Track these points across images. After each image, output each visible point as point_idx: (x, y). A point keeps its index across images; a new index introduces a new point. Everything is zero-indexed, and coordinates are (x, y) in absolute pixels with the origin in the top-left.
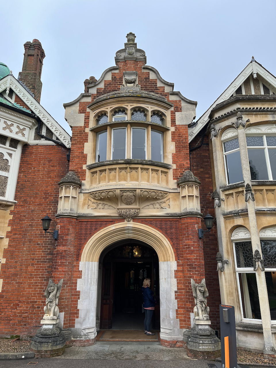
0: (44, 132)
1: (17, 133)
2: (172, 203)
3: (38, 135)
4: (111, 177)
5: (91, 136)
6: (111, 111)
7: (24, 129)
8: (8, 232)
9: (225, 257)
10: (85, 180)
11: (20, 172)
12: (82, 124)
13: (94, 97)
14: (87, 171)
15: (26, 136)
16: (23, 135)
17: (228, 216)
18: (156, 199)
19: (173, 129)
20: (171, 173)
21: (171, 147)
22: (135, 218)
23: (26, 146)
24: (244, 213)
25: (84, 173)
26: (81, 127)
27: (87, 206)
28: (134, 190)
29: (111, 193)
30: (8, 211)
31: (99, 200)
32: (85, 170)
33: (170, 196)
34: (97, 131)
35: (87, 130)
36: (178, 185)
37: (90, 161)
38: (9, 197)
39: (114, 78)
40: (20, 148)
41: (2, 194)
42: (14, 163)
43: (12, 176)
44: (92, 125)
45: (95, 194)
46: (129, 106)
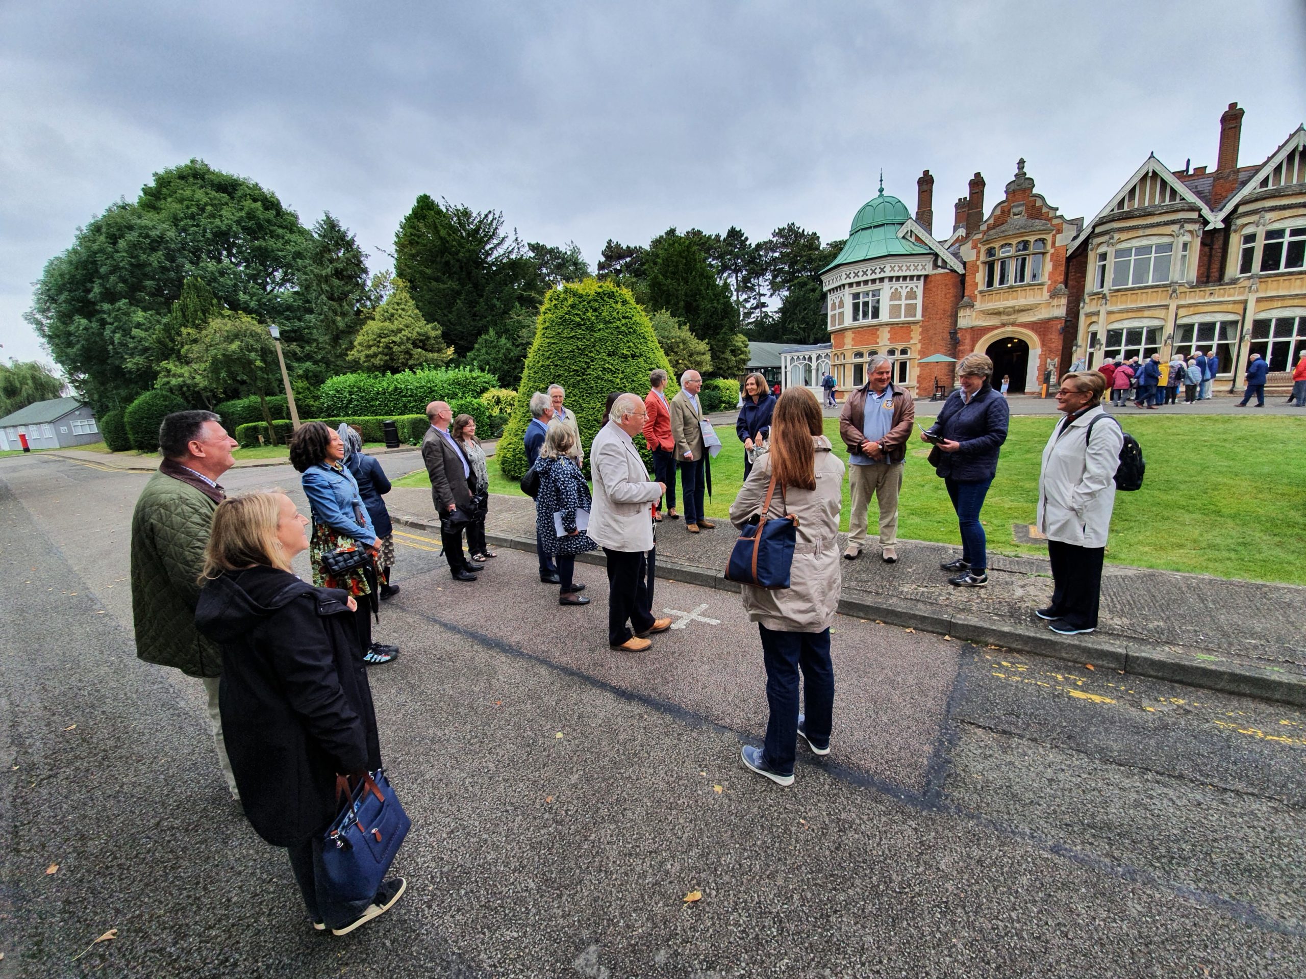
0: (940, 263)
1: (920, 270)
2: (1043, 311)
3: (936, 266)
4: (997, 299)
5: (981, 267)
6: (999, 247)
7: (926, 266)
9: (1079, 344)
10: (977, 302)
11: (924, 297)
12: (974, 259)
13: (985, 233)
14: (978, 296)
15: (927, 269)
17: (1088, 315)
18: (1031, 310)
19: (1052, 251)
20: (1045, 288)
21: (1049, 266)
22: (1013, 324)
23: (926, 276)
24: (1097, 313)
25: (975, 296)
27: (978, 320)
28: (1013, 306)
29: (996, 310)
30: (918, 326)
31: (987, 315)
33: (1042, 306)
35: (978, 263)
36: (1051, 297)
37: (980, 288)
38: (919, 316)
39: (1003, 212)
40: (922, 279)
41: (915, 316)
42: (920, 292)
43: (919, 302)
44: (983, 257)
45: (983, 312)
46: (1014, 242)
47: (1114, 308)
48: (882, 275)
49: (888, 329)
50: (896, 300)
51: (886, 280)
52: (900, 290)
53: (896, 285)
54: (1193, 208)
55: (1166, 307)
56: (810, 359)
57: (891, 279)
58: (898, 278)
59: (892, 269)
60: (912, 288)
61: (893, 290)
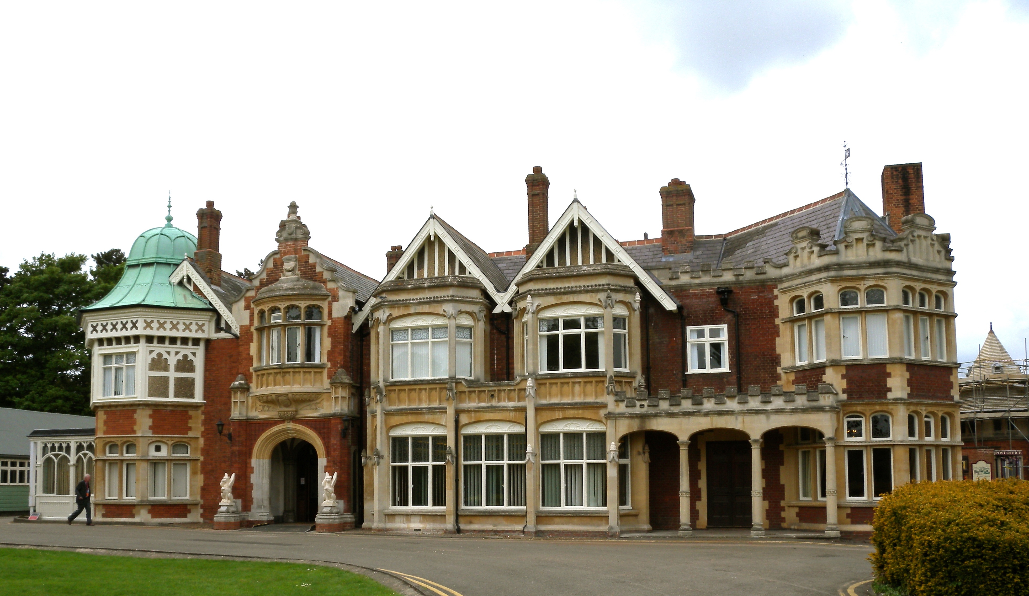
1: (196, 331)
2: (325, 403)
3: (218, 329)
4: (270, 382)
5: (255, 336)
6: (268, 310)
7: (203, 324)
8: (203, 432)
10: (252, 383)
11: (206, 370)
12: (247, 323)
13: (257, 290)
14: (254, 373)
15: (206, 331)
16: (203, 331)
18: (310, 401)
19: (329, 323)
20: (324, 372)
21: (327, 343)
22: (293, 419)
23: (208, 342)
24: (376, 413)
25: (251, 375)
26: (247, 326)
27: (254, 409)
28: (286, 395)
29: (269, 398)
30: (200, 412)
31: (264, 402)
32: (252, 373)
33: (324, 396)
34: (260, 330)
36: (332, 386)
37: (255, 364)
38: (198, 398)
39: (275, 264)
40: (202, 345)
41: (192, 396)
42: (199, 361)
43: (198, 376)
44: (256, 323)
45: (259, 398)
46: (282, 305)
47: (393, 408)
48: (134, 332)
49: (149, 412)
50: (159, 369)
51: (143, 341)
52: (165, 356)
53: (158, 349)
54: (475, 285)
55: (443, 411)
56: (68, 448)
57: (150, 339)
58: (161, 340)
59: (148, 325)
60: (185, 356)
61: (154, 355)
